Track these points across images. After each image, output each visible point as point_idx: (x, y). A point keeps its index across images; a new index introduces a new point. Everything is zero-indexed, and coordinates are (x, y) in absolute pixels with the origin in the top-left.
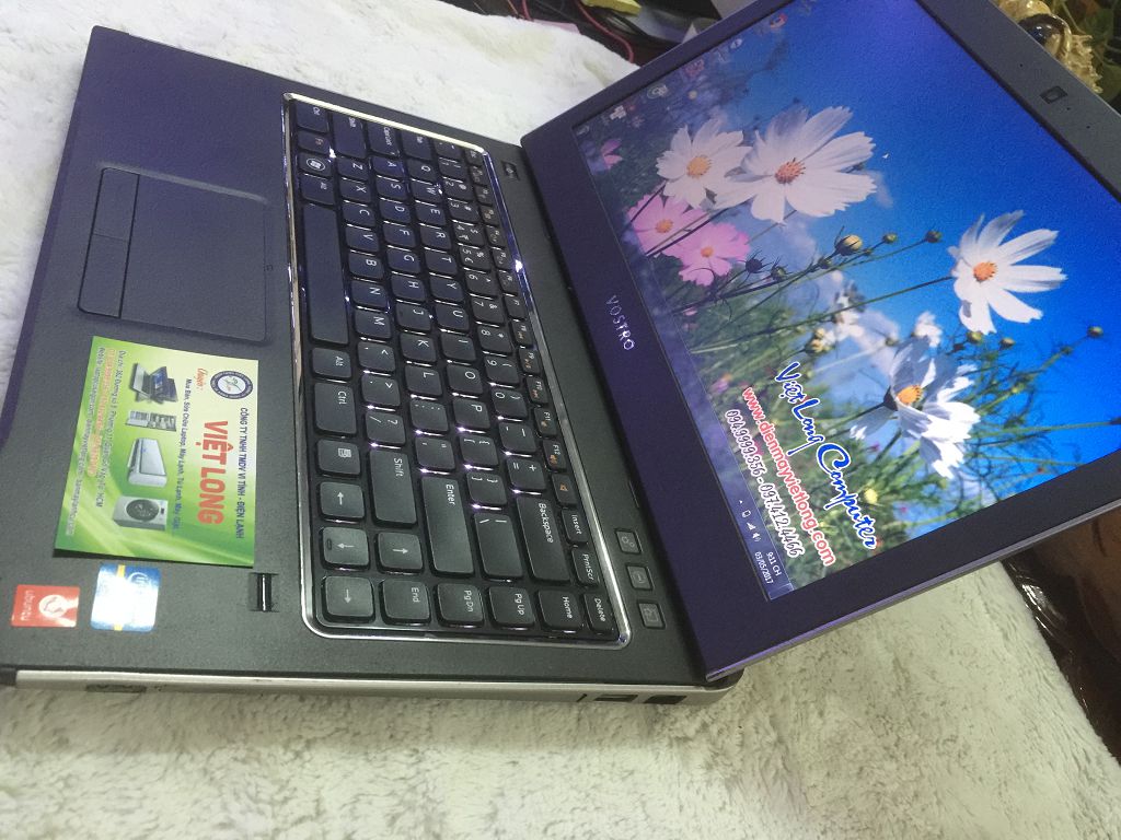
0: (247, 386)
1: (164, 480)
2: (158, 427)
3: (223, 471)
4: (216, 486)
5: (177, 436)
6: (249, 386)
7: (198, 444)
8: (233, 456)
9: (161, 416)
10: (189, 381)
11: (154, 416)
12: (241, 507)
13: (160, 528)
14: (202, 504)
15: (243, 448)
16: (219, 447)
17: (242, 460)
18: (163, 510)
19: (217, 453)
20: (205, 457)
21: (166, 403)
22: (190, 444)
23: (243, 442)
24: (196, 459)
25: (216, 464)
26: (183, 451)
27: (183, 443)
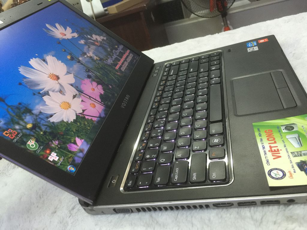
0: (270, 174)
1: (287, 137)
2: (297, 152)
3: (269, 144)
4: (270, 139)
5: (290, 151)
6: (270, 175)
7: (281, 150)
8: (267, 148)
9: (298, 156)
10: (295, 172)
11: (301, 155)
12: (260, 135)
13: (282, 126)
14: (272, 134)
15: (265, 152)
16: (273, 150)
17: (264, 148)
18: (283, 130)
19: (273, 149)
20: (277, 147)
21: (299, 161)
22: (284, 149)
23: (265, 154)
24: (279, 145)
25: (272, 145)
26: (285, 147)
27: (286, 149)
